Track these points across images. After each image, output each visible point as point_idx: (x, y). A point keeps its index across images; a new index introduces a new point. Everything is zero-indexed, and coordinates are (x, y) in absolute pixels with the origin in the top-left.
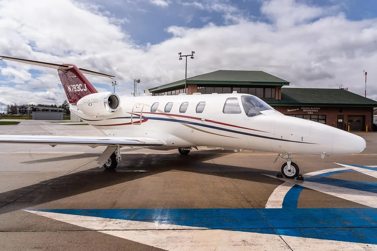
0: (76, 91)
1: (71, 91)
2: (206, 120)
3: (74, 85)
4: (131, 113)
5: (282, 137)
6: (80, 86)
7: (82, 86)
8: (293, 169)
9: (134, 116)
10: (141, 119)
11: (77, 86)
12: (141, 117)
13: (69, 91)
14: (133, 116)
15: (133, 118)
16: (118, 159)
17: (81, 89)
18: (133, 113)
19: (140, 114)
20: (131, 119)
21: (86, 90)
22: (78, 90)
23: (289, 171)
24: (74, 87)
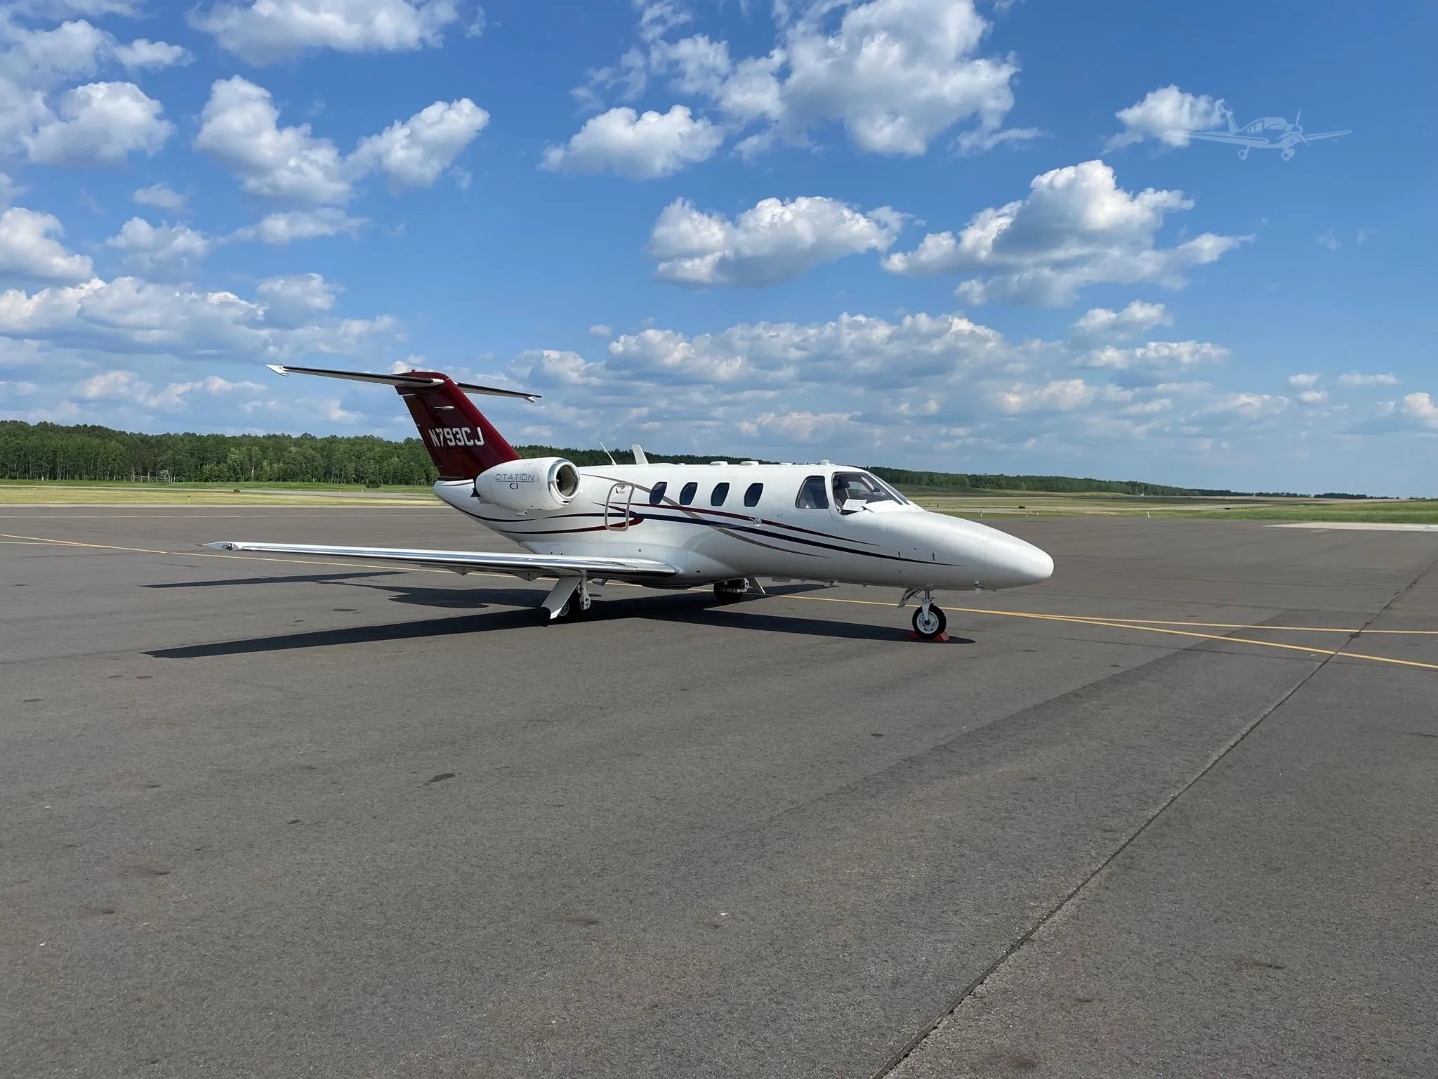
0: (452, 444)
1: (439, 445)
2: (764, 522)
3: (448, 430)
4: (605, 504)
5: (899, 553)
6: (466, 432)
7: (469, 431)
8: (934, 619)
9: (611, 511)
10: (627, 519)
11: (457, 433)
12: (627, 514)
13: (435, 445)
14: (608, 512)
15: (611, 515)
16: (585, 603)
17: (469, 441)
18: (609, 504)
19: (625, 507)
20: (604, 518)
21: (482, 443)
22: (460, 441)
23: (927, 623)
24: (448, 433)
